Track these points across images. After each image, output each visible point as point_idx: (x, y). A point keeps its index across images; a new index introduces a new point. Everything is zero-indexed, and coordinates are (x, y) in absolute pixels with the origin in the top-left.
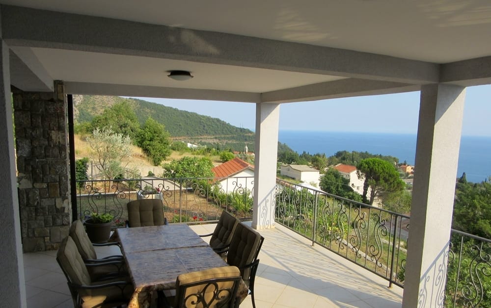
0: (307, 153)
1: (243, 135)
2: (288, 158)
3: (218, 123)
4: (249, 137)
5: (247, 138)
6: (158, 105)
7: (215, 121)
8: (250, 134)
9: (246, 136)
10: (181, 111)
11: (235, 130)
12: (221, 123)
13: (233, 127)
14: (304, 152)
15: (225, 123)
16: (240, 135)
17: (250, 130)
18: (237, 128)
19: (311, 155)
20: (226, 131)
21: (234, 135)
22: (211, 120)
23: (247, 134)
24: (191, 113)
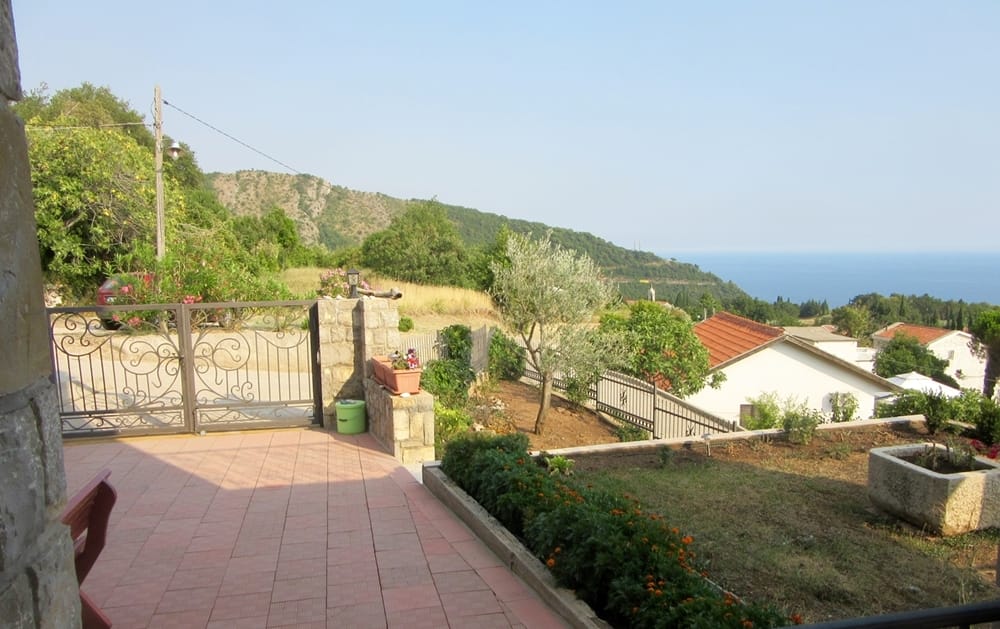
0: (785, 300)
1: (641, 267)
2: (750, 311)
3: (588, 243)
4: (654, 269)
5: (651, 272)
6: (467, 210)
7: (583, 238)
8: (654, 263)
9: (646, 267)
10: (514, 221)
11: (623, 256)
12: (593, 243)
13: (620, 251)
14: (779, 299)
15: (604, 241)
16: (635, 267)
17: (655, 254)
18: (627, 251)
19: (796, 305)
20: (604, 258)
21: (622, 266)
22: (573, 237)
23: (650, 264)
24: (534, 223)
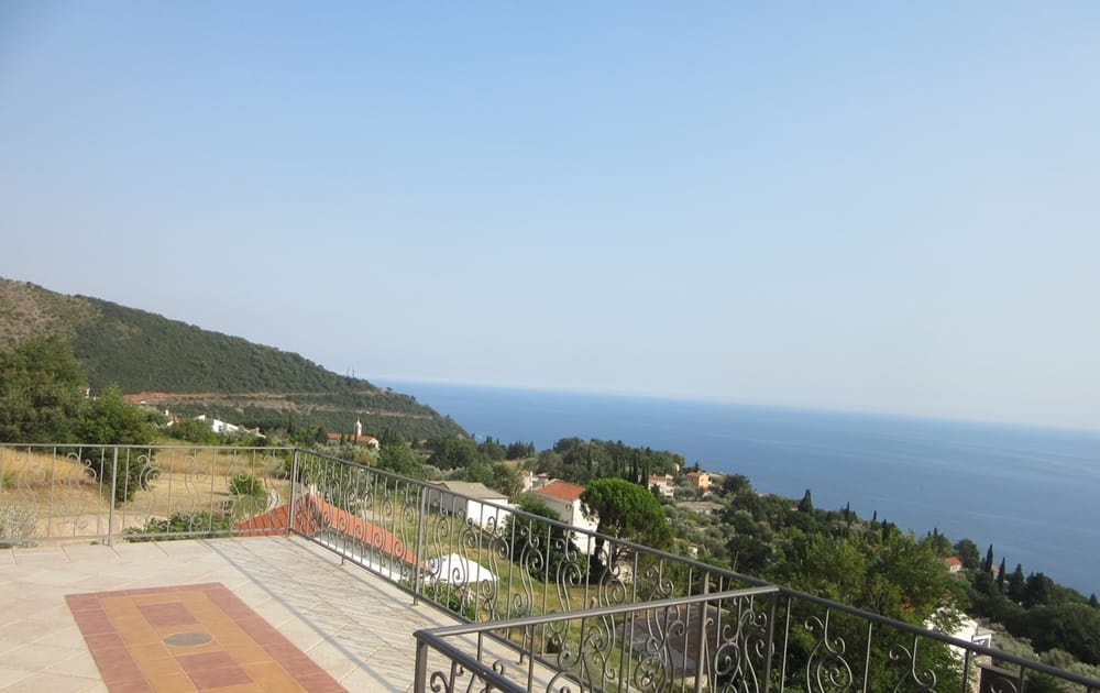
0: (494, 441)
1: (354, 396)
2: (451, 453)
3: (295, 365)
4: (367, 398)
5: (363, 401)
6: (148, 315)
7: (289, 359)
8: (369, 392)
9: (359, 397)
10: (207, 332)
11: (334, 382)
12: (302, 364)
13: (331, 376)
14: (489, 439)
15: (313, 364)
16: (346, 394)
17: (370, 383)
18: (339, 377)
19: (503, 447)
20: (313, 382)
21: (333, 393)
22: (279, 358)
23: (363, 393)
24: (232, 337)
